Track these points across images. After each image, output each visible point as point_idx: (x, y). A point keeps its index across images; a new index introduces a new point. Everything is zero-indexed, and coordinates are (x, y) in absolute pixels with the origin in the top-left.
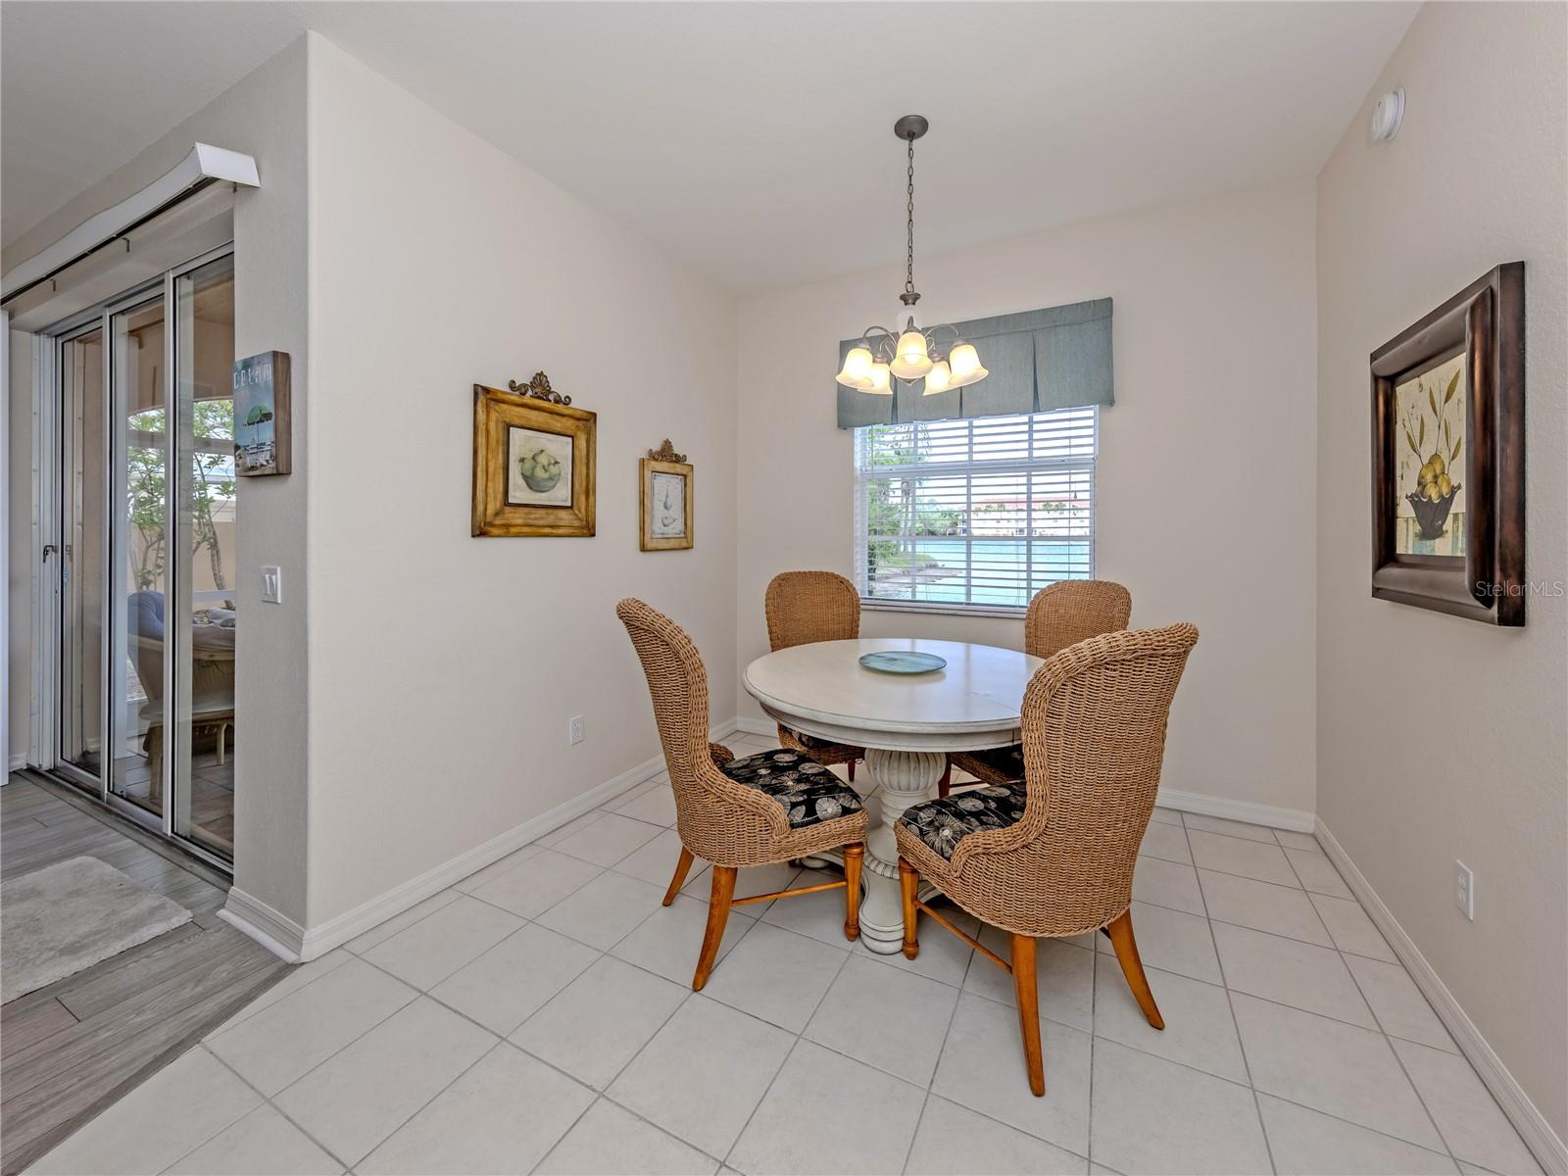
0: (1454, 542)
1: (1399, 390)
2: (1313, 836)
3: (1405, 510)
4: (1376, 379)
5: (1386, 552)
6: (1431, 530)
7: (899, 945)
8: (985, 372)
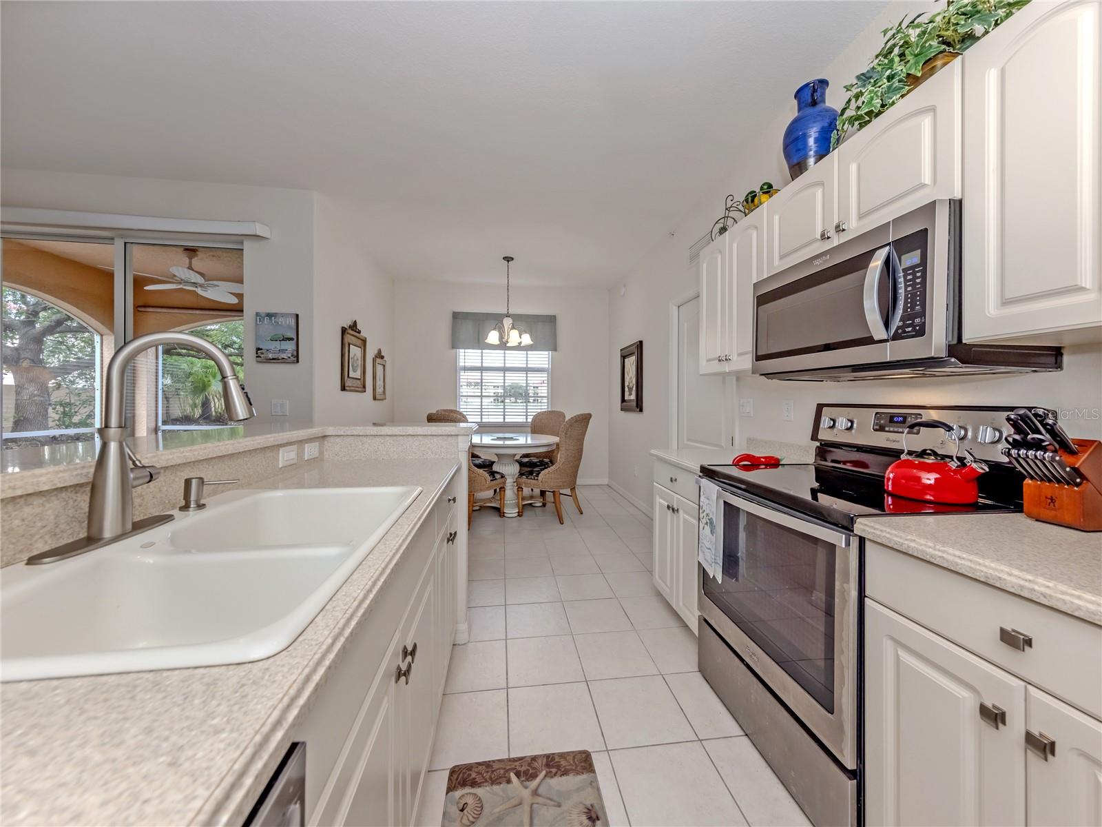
0: (633, 397)
1: (626, 360)
2: (608, 485)
3: (626, 389)
4: (621, 356)
5: (623, 400)
6: (630, 394)
7: (516, 515)
8: (532, 343)
